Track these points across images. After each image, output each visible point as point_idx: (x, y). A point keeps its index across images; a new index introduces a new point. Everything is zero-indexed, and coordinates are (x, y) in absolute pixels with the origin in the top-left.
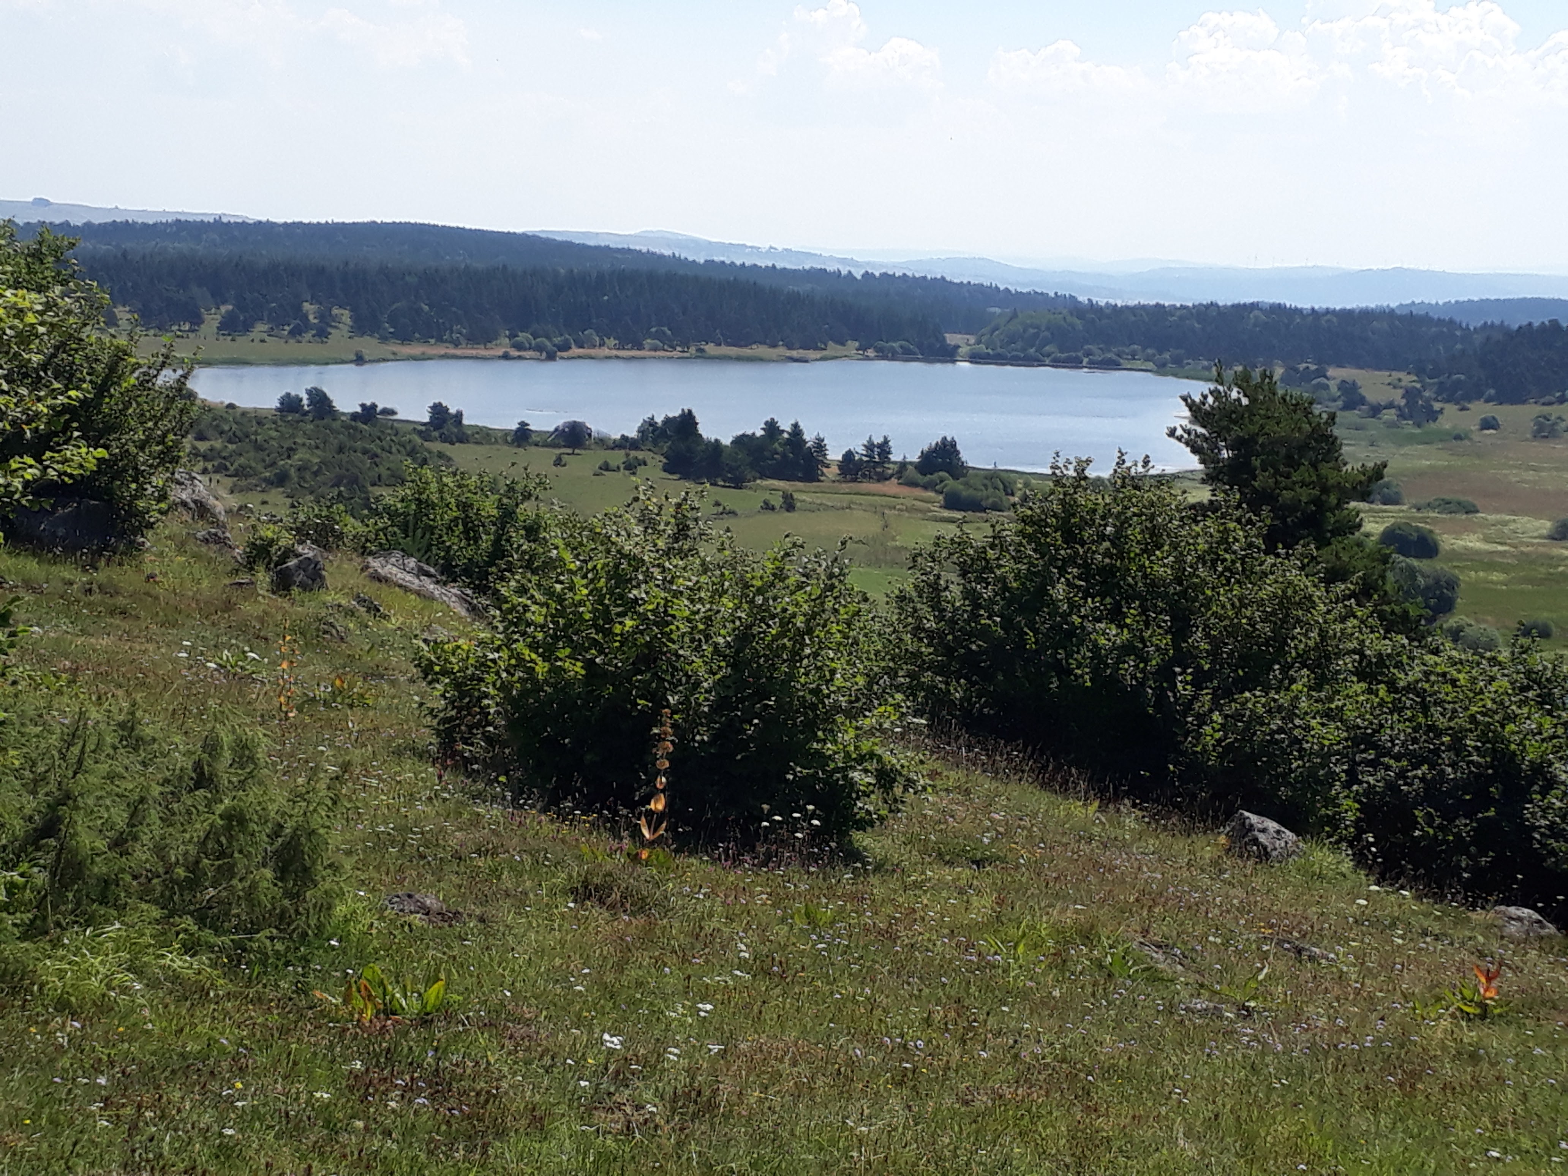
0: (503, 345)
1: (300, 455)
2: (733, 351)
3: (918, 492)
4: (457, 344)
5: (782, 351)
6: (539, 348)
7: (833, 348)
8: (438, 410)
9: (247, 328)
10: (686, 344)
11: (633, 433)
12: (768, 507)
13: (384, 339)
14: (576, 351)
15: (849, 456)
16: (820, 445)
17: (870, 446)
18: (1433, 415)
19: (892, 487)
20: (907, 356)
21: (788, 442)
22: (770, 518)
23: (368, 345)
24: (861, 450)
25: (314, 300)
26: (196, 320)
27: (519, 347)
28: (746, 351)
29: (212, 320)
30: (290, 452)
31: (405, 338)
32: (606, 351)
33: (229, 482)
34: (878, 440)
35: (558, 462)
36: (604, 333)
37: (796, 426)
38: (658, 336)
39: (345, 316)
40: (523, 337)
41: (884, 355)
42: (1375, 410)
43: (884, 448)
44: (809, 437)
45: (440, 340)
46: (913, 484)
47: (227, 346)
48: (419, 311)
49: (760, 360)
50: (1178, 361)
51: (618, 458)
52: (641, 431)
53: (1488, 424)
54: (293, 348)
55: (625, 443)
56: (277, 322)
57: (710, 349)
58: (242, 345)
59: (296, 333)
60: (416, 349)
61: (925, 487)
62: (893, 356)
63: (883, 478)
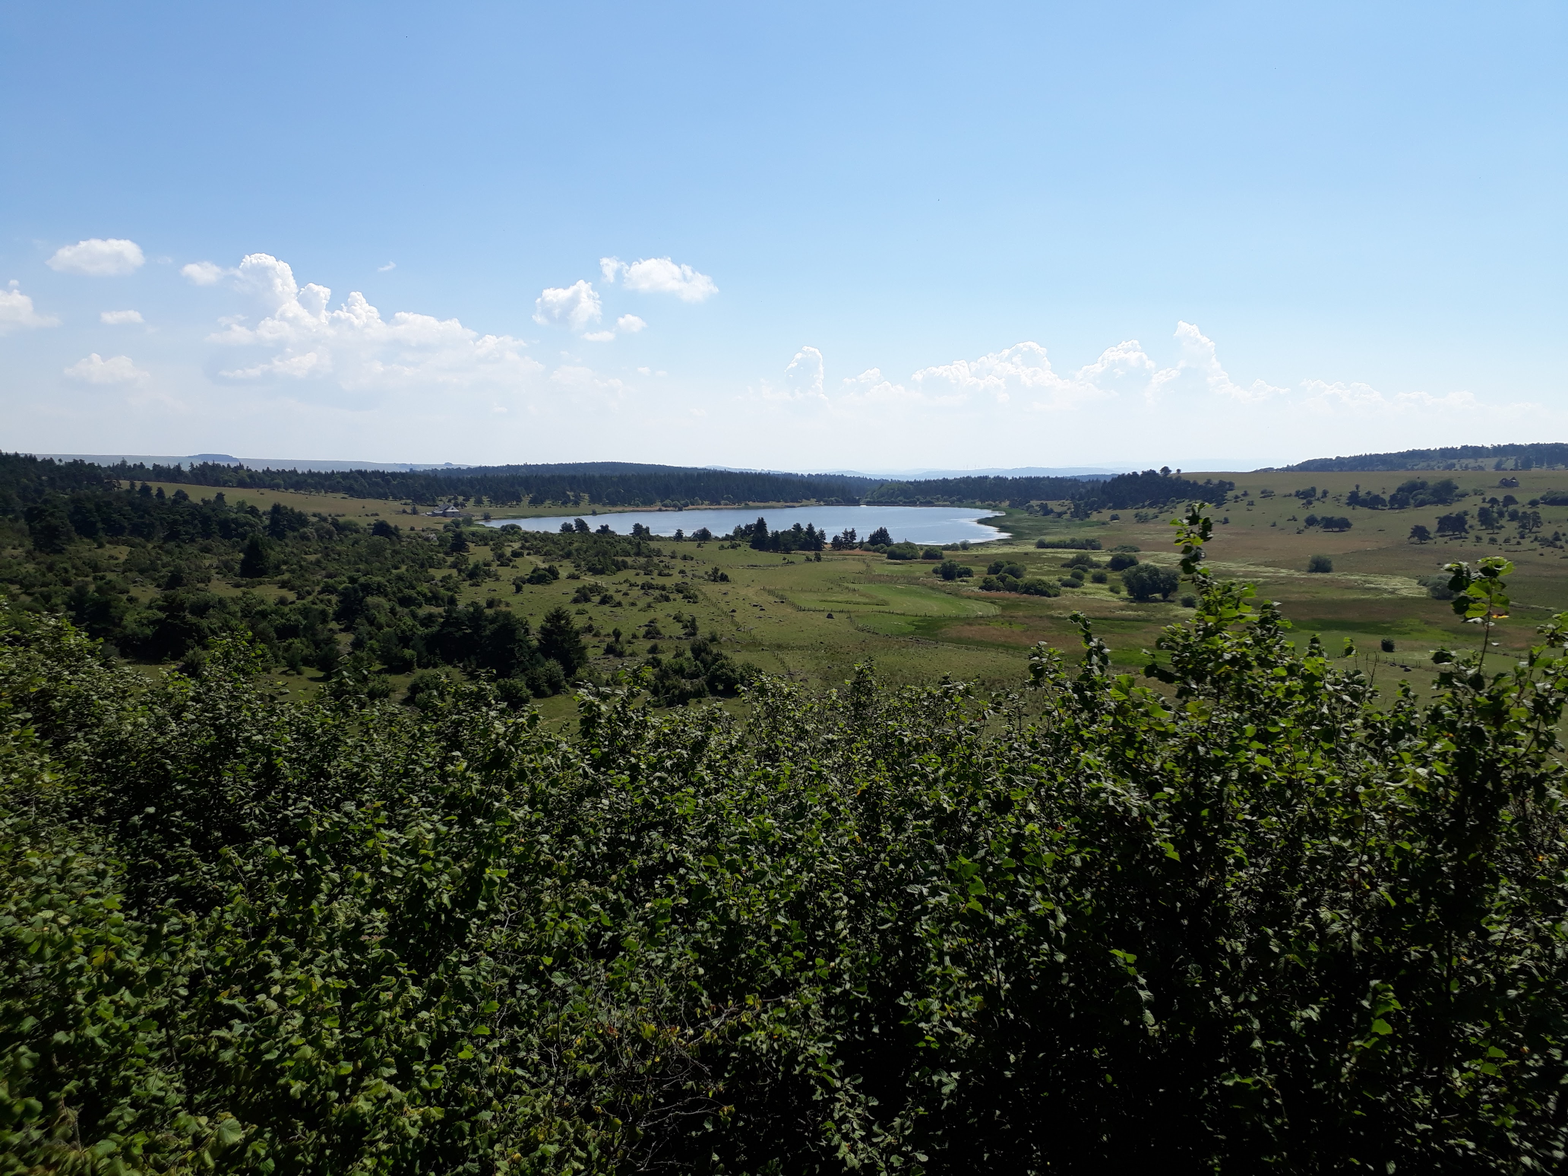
0: (659, 505)
1: (576, 545)
2: (762, 504)
3: (871, 553)
4: (638, 506)
5: (782, 503)
6: (675, 506)
7: (805, 502)
8: (638, 527)
9: (542, 502)
10: (739, 502)
11: (731, 533)
12: (808, 560)
13: (604, 505)
14: (691, 507)
15: (836, 538)
16: (822, 534)
17: (846, 533)
18: (1088, 516)
19: (857, 551)
20: (838, 503)
21: (807, 533)
22: (809, 564)
23: (597, 507)
24: (842, 535)
25: (571, 490)
26: (519, 500)
27: (665, 506)
28: (767, 504)
29: (526, 500)
30: (571, 544)
31: (613, 504)
32: (704, 507)
33: (542, 558)
34: (850, 530)
35: (699, 546)
36: (703, 499)
37: (810, 525)
38: (728, 499)
39: (587, 496)
40: (668, 501)
41: (827, 504)
42: (1060, 515)
43: (853, 535)
44: (817, 530)
45: (630, 504)
46: (868, 550)
47: (534, 510)
48: (619, 492)
49: (773, 507)
50: (960, 500)
51: (727, 544)
52: (735, 532)
53: (1114, 518)
54: (563, 510)
55: (727, 538)
56: (555, 499)
57: (751, 503)
58: (540, 509)
59: (565, 503)
60: (620, 509)
61: (874, 551)
62: (832, 504)
63: (852, 548)
